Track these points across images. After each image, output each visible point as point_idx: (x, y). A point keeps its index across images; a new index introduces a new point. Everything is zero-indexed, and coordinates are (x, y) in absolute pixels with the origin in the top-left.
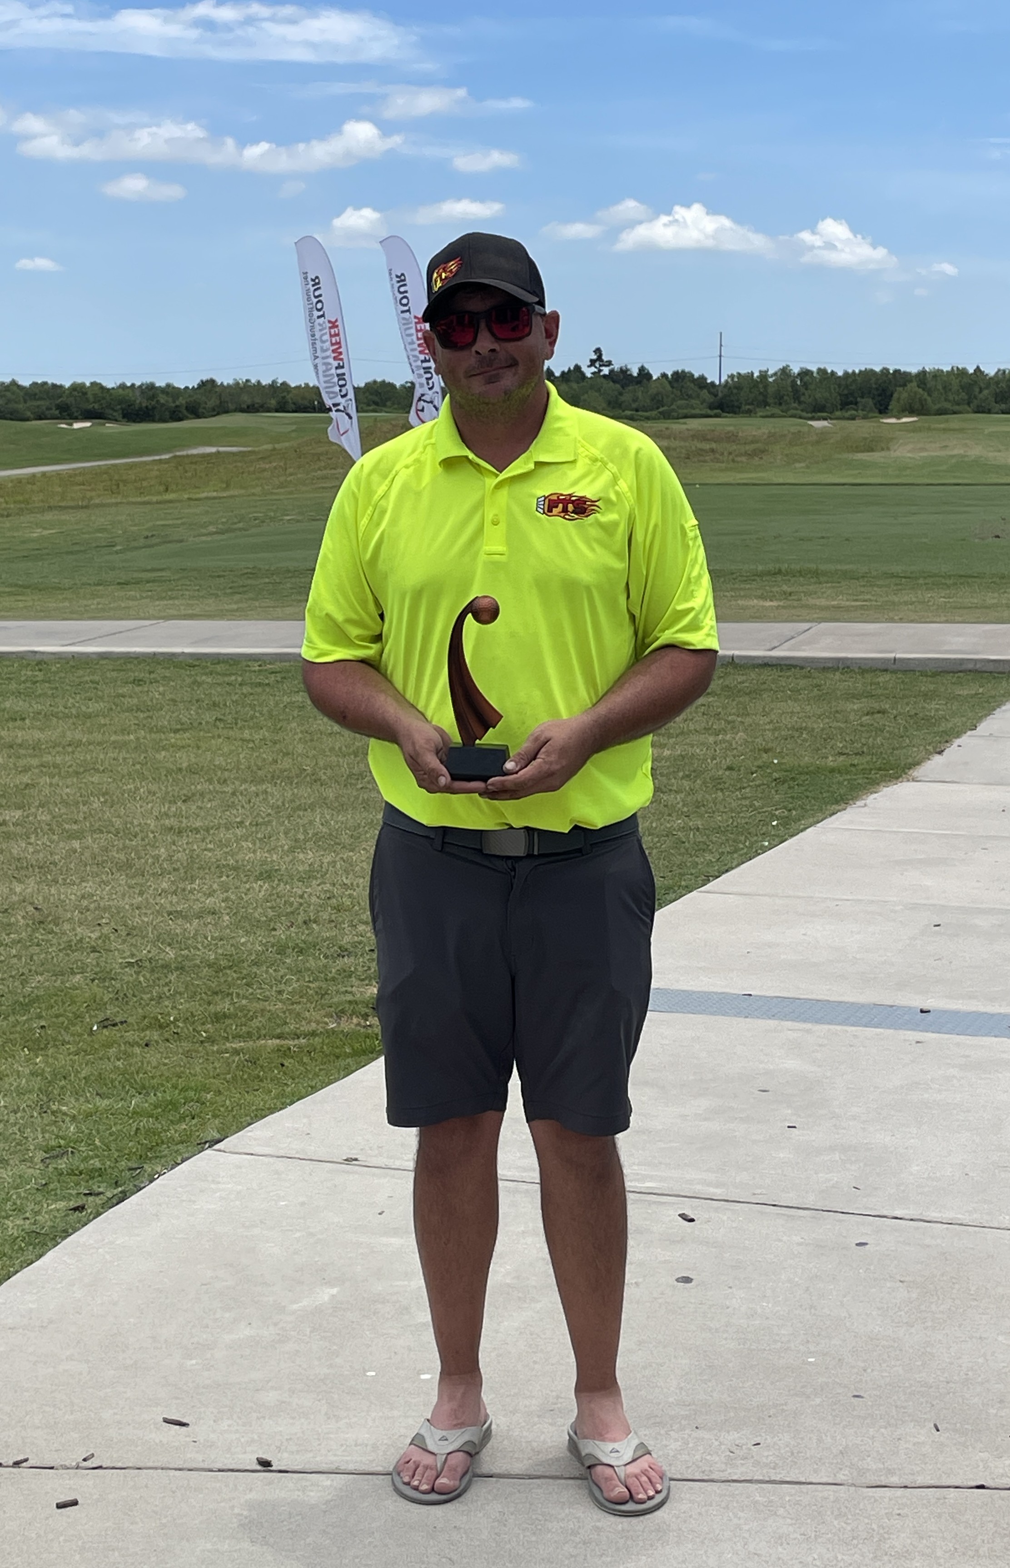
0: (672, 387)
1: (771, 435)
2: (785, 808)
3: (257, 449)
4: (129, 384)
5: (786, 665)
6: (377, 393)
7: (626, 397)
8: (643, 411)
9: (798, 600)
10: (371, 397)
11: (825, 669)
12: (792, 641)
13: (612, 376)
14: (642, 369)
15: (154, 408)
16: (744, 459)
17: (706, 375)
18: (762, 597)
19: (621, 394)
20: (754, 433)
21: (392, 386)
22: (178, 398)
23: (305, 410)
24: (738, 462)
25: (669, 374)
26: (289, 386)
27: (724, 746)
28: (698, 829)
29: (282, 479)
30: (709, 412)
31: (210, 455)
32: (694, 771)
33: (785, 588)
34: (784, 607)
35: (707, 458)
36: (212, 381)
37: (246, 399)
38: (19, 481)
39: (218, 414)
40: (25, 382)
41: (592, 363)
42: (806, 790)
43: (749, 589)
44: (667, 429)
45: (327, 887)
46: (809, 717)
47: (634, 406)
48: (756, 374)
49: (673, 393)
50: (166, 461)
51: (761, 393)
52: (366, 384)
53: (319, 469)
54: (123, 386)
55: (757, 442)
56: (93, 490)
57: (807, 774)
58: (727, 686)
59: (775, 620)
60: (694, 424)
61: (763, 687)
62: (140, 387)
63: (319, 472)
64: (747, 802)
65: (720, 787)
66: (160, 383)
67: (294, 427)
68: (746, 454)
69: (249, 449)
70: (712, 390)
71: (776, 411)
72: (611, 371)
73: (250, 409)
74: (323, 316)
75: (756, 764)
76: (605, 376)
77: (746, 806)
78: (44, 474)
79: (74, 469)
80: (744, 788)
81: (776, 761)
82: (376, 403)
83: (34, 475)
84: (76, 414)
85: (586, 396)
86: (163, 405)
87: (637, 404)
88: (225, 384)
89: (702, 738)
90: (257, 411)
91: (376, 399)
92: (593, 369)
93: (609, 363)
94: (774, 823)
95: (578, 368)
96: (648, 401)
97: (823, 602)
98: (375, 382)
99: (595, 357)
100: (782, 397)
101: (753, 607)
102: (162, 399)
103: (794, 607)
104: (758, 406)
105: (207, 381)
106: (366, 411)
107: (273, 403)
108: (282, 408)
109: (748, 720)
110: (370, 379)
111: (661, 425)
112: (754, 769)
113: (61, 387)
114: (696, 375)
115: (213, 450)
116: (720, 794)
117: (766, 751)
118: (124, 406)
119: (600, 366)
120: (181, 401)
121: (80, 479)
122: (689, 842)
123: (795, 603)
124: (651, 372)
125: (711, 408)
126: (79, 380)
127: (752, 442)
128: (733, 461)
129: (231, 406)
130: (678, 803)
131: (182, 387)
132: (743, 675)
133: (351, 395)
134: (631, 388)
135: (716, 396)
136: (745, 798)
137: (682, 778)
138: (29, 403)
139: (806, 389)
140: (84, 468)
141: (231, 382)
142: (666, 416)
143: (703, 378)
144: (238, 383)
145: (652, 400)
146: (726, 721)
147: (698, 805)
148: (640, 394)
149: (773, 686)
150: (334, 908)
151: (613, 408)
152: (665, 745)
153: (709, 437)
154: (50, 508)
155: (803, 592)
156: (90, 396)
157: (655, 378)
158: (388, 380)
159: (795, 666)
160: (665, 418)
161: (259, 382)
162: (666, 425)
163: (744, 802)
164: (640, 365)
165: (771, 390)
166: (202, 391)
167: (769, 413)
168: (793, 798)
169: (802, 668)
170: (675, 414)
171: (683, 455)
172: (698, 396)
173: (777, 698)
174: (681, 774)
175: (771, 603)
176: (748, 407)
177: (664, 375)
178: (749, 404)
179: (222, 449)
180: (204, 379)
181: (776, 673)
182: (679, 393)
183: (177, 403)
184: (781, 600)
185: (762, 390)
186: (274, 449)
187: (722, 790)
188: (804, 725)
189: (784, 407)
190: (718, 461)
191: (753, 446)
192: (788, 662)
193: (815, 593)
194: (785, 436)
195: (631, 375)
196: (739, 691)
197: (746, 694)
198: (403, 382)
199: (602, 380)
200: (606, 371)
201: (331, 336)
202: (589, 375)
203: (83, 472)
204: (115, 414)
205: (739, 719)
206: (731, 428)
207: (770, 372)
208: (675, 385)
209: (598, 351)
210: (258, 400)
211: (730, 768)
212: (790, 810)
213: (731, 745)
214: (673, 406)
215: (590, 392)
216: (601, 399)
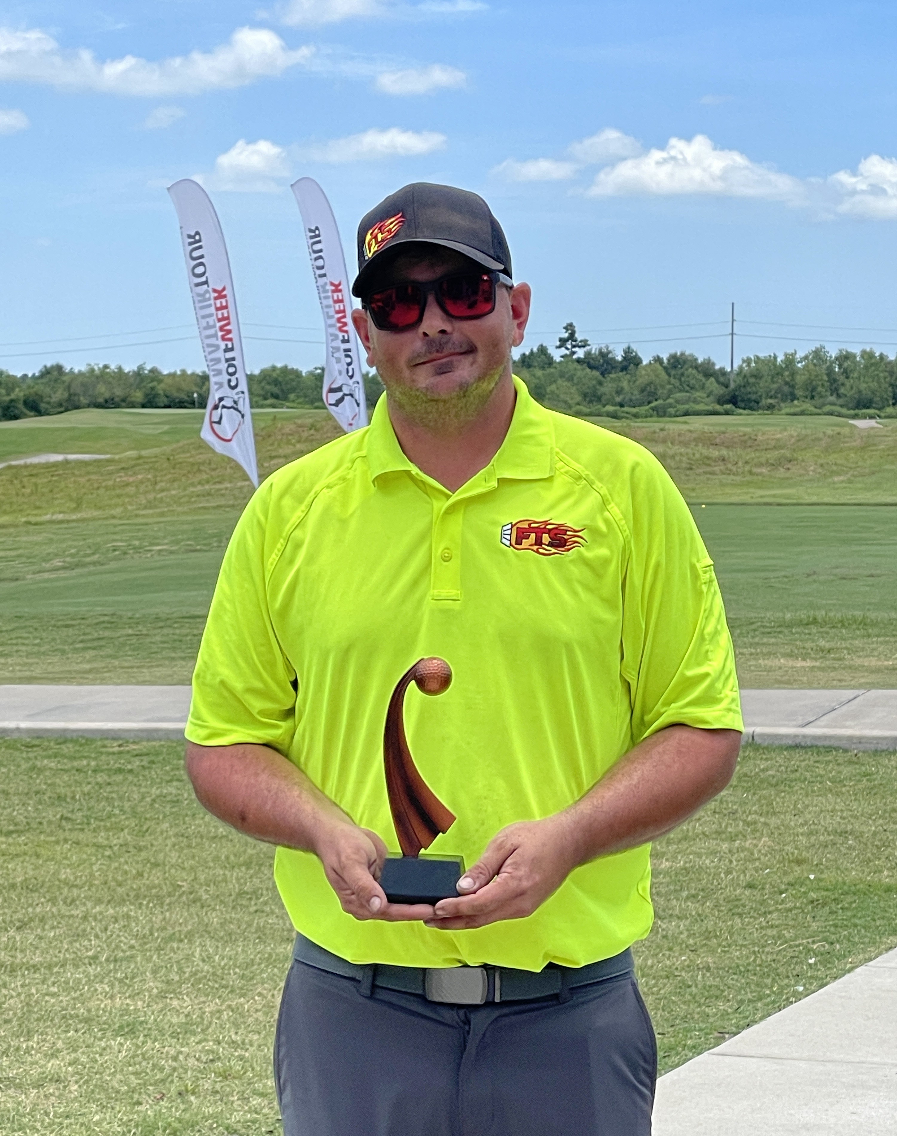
0: (669, 375)
1: (800, 439)
2: (825, 940)
3: (117, 457)
5: (824, 747)
6: (276, 382)
7: (608, 388)
8: (630, 406)
9: (839, 659)
10: (268, 387)
11: (876, 752)
12: (833, 714)
13: (588, 362)
14: (628, 351)
16: (764, 470)
17: (713, 359)
18: (790, 655)
19: (600, 383)
20: (779, 436)
21: (297, 374)
22: (13, 389)
23: (181, 405)
24: (757, 475)
25: (665, 357)
26: (160, 373)
27: (742, 855)
28: (708, 969)
29: (151, 496)
30: (718, 407)
31: (55, 465)
32: (703, 890)
33: (822, 643)
34: (822, 669)
35: (717, 469)
36: (59, 368)
37: (103, 391)
39: (67, 410)
41: (563, 342)
42: (854, 916)
43: (773, 644)
44: (662, 430)
45: (210, 1045)
46: (856, 817)
47: (618, 399)
48: (780, 358)
49: (669, 383)
51: (787, 383)
52: (262, 371)
53: (200, 483)
55: (781, 447)
57: (855, 894)
58: (745, 775)
59: (809, 686)
60: (697, 423)
61: (793, 776)
63: (199, 488)
64: (775, 932)
65: (736, 910)
67: (166, 427)
68: (767, 463)
69: (108, 456)
70: (722, 379)
71: (808, 406)
72: (588, 354)
73: (108, 404)
74: (206, 282)
75: (785, 880)
76: (579, 361)
77: (773, 937)
80: (770, 913)
81: (812, 877)
82: (276, 397)
85: (553, 387)
87: (621, 397)
88: (76, 371)
89: (712, 844)
90: (118, 406)
91: (275, 390)
92: (563, 351)
93: (584, 344)
94: (812, 961)
95: (543, 350)
96: (636, 392)
97: (873, 662)
98: (274, 368)
99: (566, 335)
100: (814, 389)
101: (780, 668)
103: (834, 669)
104: (783, 400)
105: (52, 367)
106: (262, 407)
107: (139, 396)
108: (150, 403)
109: (774, 821)
110: (267, 365)
111: (654, 425)
112: (783, 887)
114: (700, 360)
115: (59, 458)
116: (737, 920)
117: (799, 862)
119: (574, 346)
120: (18, 394)
122: (696, 986)
123: (836, 664)
124: (640, 355)
125: (720, 402)
127: (775, 448)
128: (751, 473)
129: (84, 400)
130: (681, 933)
131: (19, 375)
132: (766, 759)
133: (243, 386)
134: (613, 376)
135: (727, 386)
136: (772, 926)
137: (687, 898)
139: (847, 377)
141: (84, 368)
142: (661, 412)
143: (708, 364)
144: (92, 370)
145: (642, 391)
146: (744, 821)
147: (708, 935)
148: (625, 384)
149: (808, 775)
150: (218, 1074)
151: (591, 402)
152: (663, 854)
153: (718, 441)
155: (846, 648)
157: (645, 362)
158: (293, 365)
159: (836, 749)
160: (658, 416)
161: (120, 368)
162: (662, 425)
163: (770, 932)
164: (625, 346)
165: (800, 379)
166: (45, 380)
167: (798, 410)
168: (836, 926)
169: (846, 751)
170: (672, 410)
171: (684, 465)
172: (703, 387)
173: (813, 791)
174: (685, 894)
175: (804, 664)
176: (770, 401)
177: (658, 360)
178: (771, 397)
179: (71, 457)
180: (49, 365)
181: (811, 758)
182: (677, 384)
183: (13, 396)
184: (816, 659)
185: (787, 379)
186: (140, 457)
187: (740, 915)
188: (849, 827)
189: (818, 401)
190: (730, 472)
191: (776, 453)
192: (827, 743)
193: (863, 649)
194: (820, 439)
195: (613, 359)
196: (762, 781)
197: (772, 786)
198: (311, 368)
199: (576, 364)
200: (580, 353)
201: (218, 309)
202: (557, 359)
205: (762, 820)
206: (748, 430)
207: (800, 355)
208: (673, 372)
209: (570, 327)
210: (119, 392)
211: (750, 886)
212: (832, 943)
213: (752, 854)
214: (670, 401)
215: (560, 381)
216: (573, 390)
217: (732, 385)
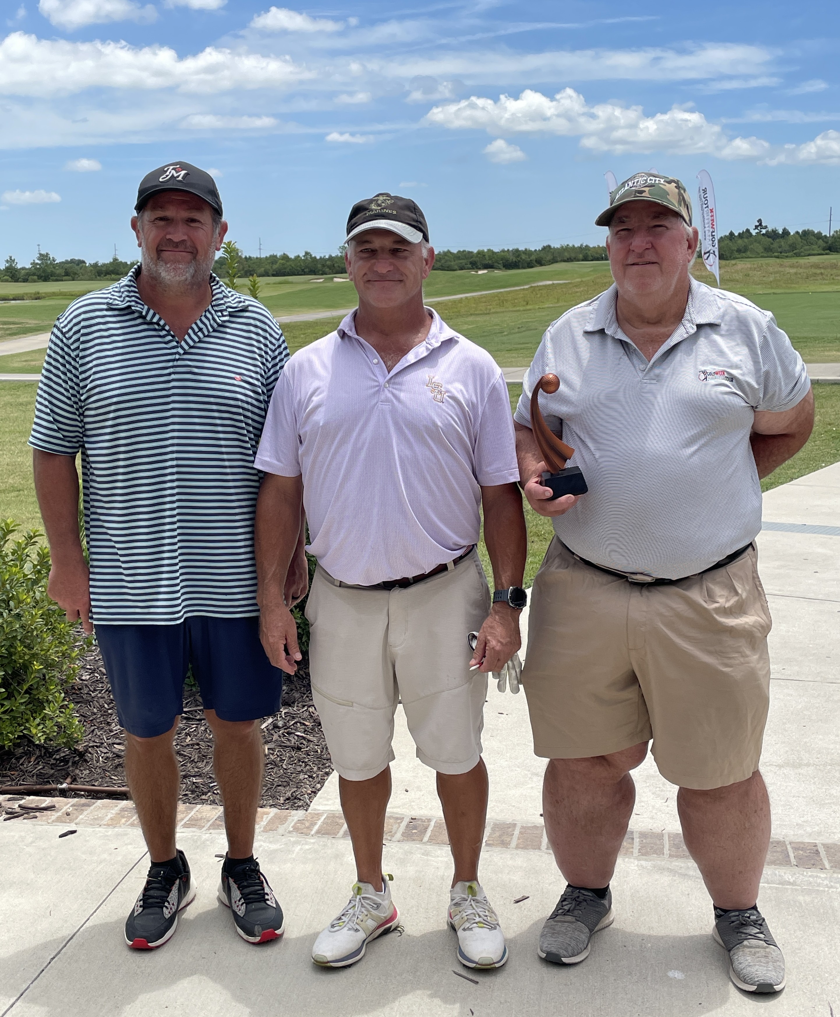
0: (802, 239)
3: (573, 281)
4: (506, 250)
7: (775, 245)
8: (784, 253)
13: (767, 235)
14: (785, 229)
15: (519, 261)
17: (822, 232)
19: (772, 244)
22: (531, 256)
23: (597, 259)
24: (836, 280)
25: (800, 231)
26: (589, 247)
30: (823, 252)
31: (549, 285)
36: (549, 246)
37: (567, 255)
38: (454, 302)
39: (552, 263)
40: (455, 251)
41: (756, 227)
44: (797, 262)
47: (779, 250)
49: (802, 242)
50: (527, 289)
54: (503, 251)
56: (491, 305)
60: (813, 259)
62: (512, 251)
66: (522, 248)
67: (592, 269)
69: (569, 281)
70: (825, 240)
72: (767, 231)
73: (569, 260)
75: (824, 430)
76: (763, 234)
78: (466, 298)
79: (481, 295)
83: (461, 298)
84: (480, 267)
85: (752, 246)
86: (523, 260)
87: (781, 249)
88: (556, 247)
90: (572, 261)
92: (757, 231)
93: (766, 227)
95: (748, 230)
96: (788, 247)
99: (758, 224)
102: (523, 257)
105: (547, 246)
107: (581, 256)
108: (585, 259)
111: (794, 260)
113: (472, 252)
114: (816, 232)
115: (550, 282)
118: (504, 261)
119: (761, 229)
120: (533, 257)
121: (484, 300)
124: (790, 231)
125: (824, 249)
126: (481, 249)
128: (833, 279)
129: (559, 259)
131: (534, 250)
134: (778, 240)
138: (456, 262)
140: (486, 294)
141: (559, 246)
143: (820, 233)
144: (563, 247)
145: (790, 246)
148: (782, 243)
151: (768, 251)
153: (821, 266)
154: (471, 315)
156: (487, 257)
157: (792, 234)
160: (797, 256)
161: (574, 246)
162: (796, 260)
166: (544, 251)
170: (802, 254)
171: (804, 277)
172: (816, 243)
177: (797, 233)
179: (555, 282)
180: (545, 245)
182: (805, 242)
183: (531, 258)
186: (582, 281)
190: (824, 279)
195: (778, 233)
199: (762, 236)
200: (764, 231)
202: (754, 234)
203: (485, 296)
204: (499, 265)
206: (835, 261)
208: (804, 238)
209: (760, 221)
210: (573, 255)
214: (802, 250)
215: (754, 244)
216: (760, 247)
217: (830, 242)
